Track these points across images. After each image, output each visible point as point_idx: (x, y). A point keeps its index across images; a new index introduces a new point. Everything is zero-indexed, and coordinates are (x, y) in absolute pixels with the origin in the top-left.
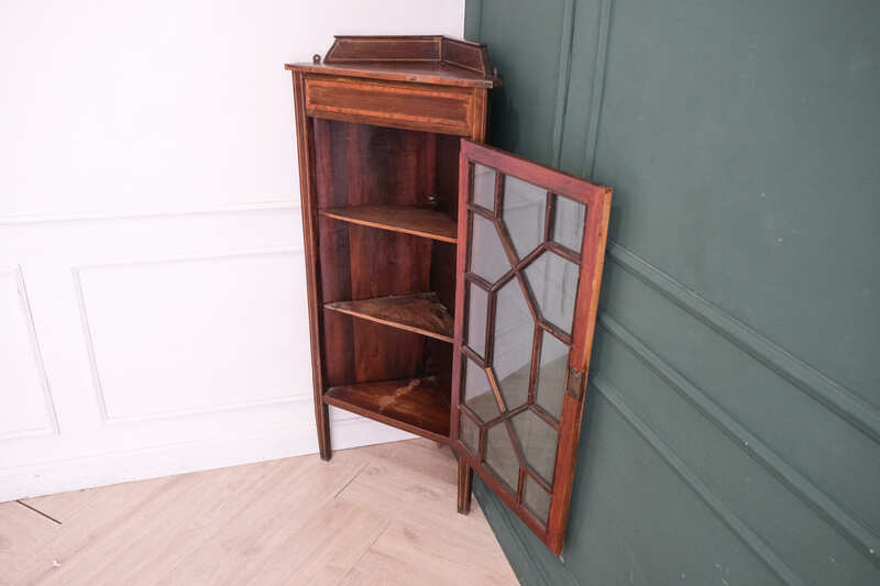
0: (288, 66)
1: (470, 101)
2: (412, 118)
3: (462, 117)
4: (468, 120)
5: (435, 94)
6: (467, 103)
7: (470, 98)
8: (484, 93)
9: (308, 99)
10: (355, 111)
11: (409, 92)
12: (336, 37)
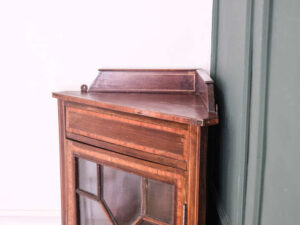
0: (55, 95)
1: (187, 136)
2: (141, 148)
3: (180, 151)
4: (185, 154)
5: (158, 127)
6: (183, 137)
7: (187, 134)
8: (198, 130)
9: (68, 123)
10: (99, 137)
11: (138, 124)
12: (100, 70)
